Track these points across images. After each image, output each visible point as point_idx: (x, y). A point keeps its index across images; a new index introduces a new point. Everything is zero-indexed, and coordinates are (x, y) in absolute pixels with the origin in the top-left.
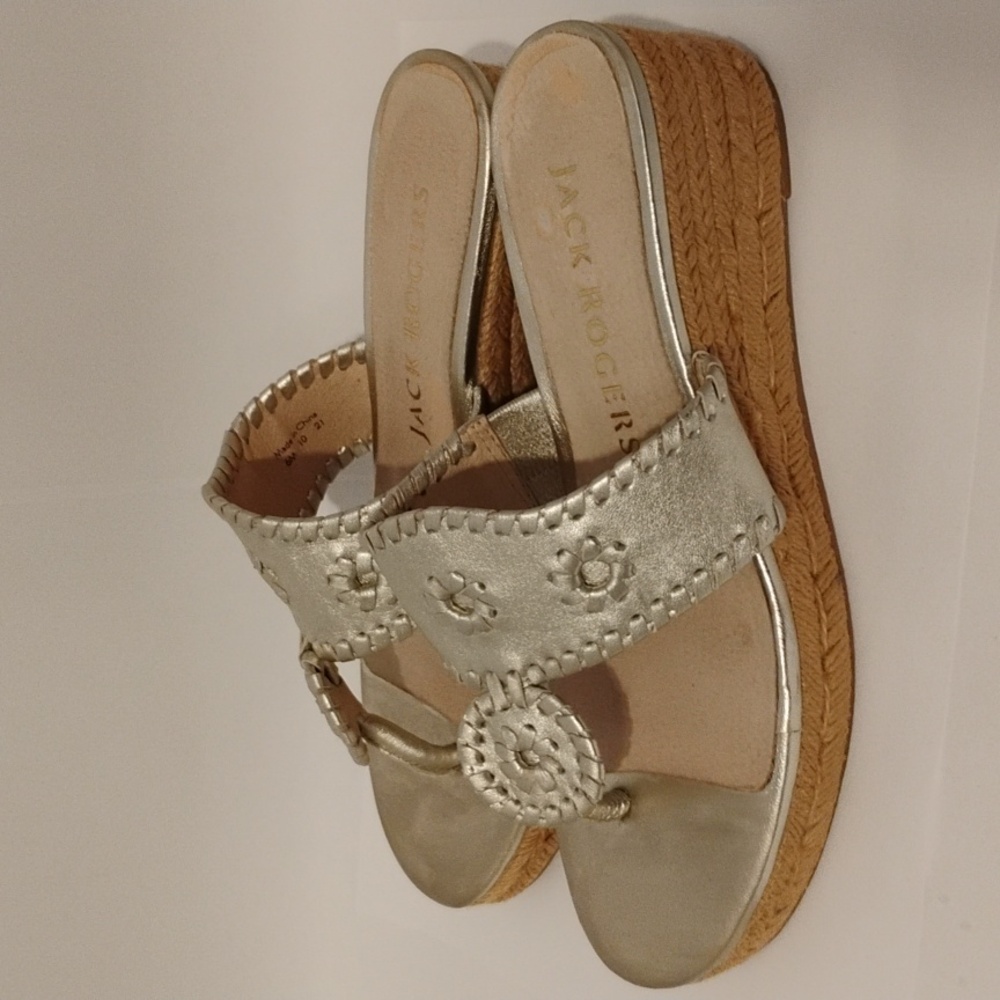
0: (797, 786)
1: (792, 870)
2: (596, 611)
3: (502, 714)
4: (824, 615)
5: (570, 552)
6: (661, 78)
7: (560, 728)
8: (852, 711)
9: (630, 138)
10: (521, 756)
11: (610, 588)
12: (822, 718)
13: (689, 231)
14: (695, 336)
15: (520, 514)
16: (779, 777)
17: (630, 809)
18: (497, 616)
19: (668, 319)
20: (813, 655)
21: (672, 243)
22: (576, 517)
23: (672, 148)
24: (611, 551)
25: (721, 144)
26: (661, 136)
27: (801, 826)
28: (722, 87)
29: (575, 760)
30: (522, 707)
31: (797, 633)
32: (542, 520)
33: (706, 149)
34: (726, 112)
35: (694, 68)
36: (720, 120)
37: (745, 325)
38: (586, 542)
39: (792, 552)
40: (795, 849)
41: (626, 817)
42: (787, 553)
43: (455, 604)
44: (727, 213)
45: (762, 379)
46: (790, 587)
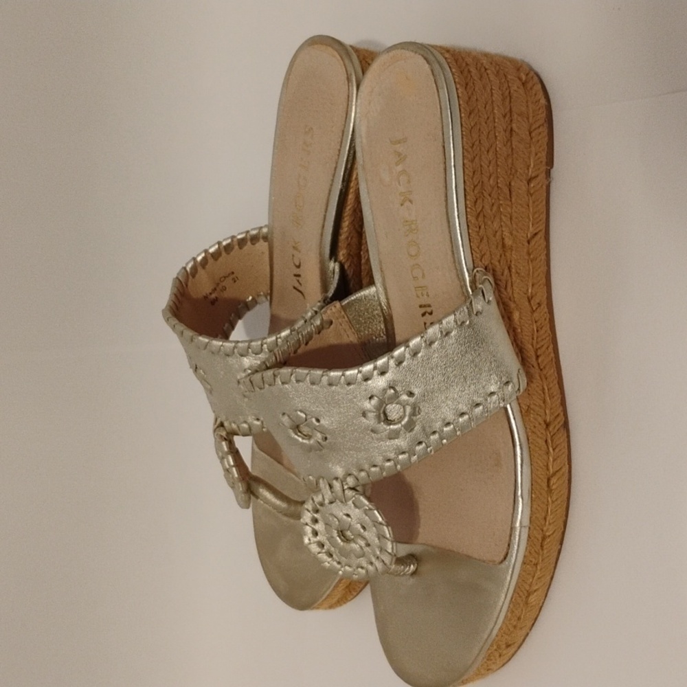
0: (524, 563)
1: (519, 619)
2: (394, 439)
3: (329, 506)
4: (551, 449)
5: (377, 397)
6: (467, 84)
7: (367, 518)
8: (567, 516)
9: (442, 123)
10: (342, 533)
11: (403, 423)
12: (545, 519)
13: (479, 187)
14: (477, 257)
15: (345, 371)
16: (512, 556)
17: (417, 569)
18: (327, 441)
19: (459, 246)
20: (542, 477)
21: (465, 195)
22: (383, 373)
23: (471, 131)
24: (405, 397)
25: (505, 131)
26: (463, 123)
27: (526, 590)
28: (510, 92)
29: (377, 539)
30: (342, 502)
31: (531, 461)
32: (359, 375)
33: (495, 133)
34: (511, 109)
35: (491, 79)
36: (506, 114)
37: (514, 252)
38: (388, 391)
39: (532, 406)
40: (522, 605)
41: (414, 573)
42: (529, 407)
43: (300, 432)
44: (506, 177)
45: (522, 289)
46: (528, 430)
